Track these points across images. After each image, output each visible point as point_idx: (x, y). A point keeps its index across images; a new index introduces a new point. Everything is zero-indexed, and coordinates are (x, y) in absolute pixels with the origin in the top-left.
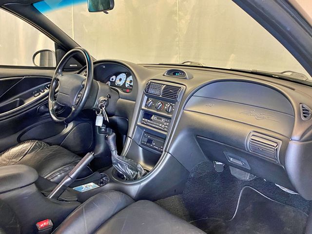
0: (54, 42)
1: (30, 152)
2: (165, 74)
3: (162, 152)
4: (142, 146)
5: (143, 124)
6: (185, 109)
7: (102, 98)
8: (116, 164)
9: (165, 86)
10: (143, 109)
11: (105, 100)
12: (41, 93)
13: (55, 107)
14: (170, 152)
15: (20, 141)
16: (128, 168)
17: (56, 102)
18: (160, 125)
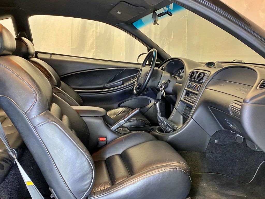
0: (147, 48)
1: (122, 113)
2: (205, 66)
3: (188, 117)
4: (183, 115)
5: (184, 99)
6: (206, 88)
7: (164, 82)
8: (160, 123)
9: (200, 73)
10: (185, 90)
11: (164, 83)
12: (135, 79)
13: (138, 87)
14: (193, 117)
15: (119, 107)
16: (167, 127)
17: (138, 83)
18: (192, 99)
